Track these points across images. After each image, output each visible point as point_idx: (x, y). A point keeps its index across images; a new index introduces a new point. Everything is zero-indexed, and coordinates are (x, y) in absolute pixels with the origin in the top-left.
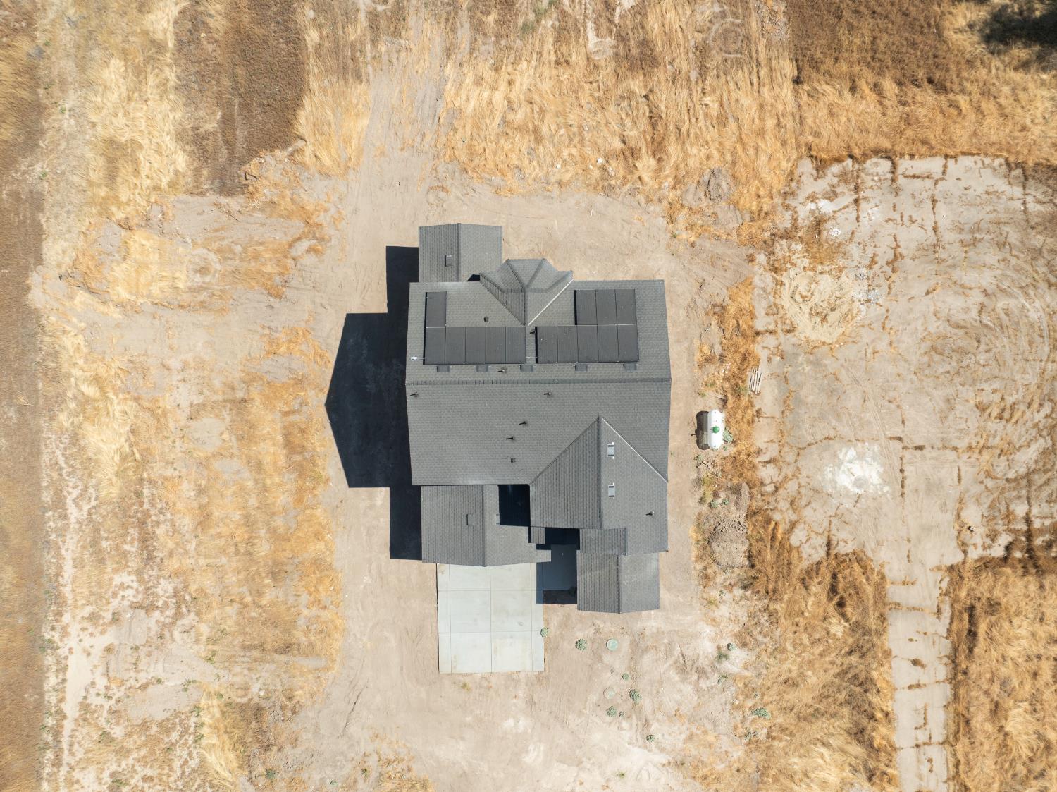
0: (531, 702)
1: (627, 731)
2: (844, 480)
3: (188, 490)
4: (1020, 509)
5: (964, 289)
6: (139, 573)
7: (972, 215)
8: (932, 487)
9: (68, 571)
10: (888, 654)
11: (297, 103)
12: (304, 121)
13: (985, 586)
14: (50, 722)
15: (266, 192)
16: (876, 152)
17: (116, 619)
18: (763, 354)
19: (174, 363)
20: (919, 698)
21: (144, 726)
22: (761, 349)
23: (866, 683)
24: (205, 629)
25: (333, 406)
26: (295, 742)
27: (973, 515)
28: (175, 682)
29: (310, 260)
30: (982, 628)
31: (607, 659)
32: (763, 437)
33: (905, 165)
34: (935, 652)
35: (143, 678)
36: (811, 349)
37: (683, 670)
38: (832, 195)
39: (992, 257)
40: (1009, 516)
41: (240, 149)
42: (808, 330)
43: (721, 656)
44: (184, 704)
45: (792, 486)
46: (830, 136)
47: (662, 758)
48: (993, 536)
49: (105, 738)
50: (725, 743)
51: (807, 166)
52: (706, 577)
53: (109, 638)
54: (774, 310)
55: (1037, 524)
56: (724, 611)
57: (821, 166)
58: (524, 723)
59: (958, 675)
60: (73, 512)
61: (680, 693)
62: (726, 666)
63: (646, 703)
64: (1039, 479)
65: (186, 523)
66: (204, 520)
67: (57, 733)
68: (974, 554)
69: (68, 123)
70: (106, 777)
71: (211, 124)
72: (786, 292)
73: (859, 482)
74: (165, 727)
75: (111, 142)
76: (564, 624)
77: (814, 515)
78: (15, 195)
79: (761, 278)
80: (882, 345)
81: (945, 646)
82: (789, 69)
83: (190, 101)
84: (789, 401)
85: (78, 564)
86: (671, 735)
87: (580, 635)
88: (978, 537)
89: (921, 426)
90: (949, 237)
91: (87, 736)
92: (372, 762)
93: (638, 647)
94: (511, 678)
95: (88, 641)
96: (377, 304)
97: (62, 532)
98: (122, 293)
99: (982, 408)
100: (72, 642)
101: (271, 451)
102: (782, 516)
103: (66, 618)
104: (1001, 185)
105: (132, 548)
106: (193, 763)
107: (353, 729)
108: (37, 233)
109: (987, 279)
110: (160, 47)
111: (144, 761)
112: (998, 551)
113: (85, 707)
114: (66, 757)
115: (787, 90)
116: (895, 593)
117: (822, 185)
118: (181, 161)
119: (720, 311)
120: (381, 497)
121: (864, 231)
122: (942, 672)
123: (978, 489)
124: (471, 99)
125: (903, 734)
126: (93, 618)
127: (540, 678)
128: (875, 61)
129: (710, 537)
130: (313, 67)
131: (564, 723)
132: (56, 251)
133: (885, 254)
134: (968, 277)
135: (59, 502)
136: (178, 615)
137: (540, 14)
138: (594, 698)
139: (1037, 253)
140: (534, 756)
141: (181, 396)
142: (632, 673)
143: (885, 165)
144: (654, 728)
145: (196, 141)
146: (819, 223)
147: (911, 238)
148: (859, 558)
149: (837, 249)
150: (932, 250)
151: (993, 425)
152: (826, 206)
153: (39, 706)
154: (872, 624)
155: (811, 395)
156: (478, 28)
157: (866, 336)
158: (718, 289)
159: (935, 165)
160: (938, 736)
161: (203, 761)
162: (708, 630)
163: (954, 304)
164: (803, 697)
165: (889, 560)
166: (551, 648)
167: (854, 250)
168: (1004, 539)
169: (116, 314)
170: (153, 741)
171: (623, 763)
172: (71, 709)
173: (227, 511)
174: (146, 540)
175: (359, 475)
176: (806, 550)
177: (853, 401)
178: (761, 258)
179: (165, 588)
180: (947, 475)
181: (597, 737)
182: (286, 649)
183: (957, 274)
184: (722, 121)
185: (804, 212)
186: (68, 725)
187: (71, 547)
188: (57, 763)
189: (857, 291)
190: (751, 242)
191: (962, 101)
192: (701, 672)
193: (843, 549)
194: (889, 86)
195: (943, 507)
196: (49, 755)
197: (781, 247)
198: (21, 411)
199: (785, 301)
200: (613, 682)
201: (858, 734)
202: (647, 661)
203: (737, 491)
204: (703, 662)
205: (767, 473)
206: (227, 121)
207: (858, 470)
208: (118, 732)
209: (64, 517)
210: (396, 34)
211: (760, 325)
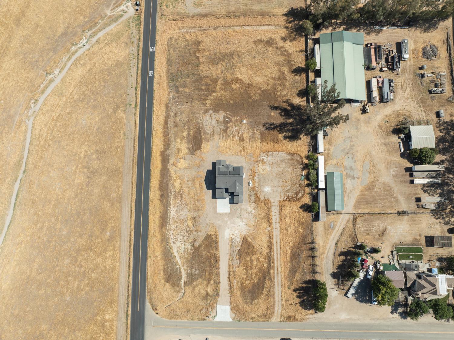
0: (228, 216)
1: (240, 220)
2: (266, 190)
3: (187, 190)
4: (288, 194)
5: (281, 167)
6: (180, 201)
7: (282, 159)
8: (277, 191)
9: (172, 200)
10: (272, 211)
11: (201, 145)
12: (202, 147)
13: (284, 203)
14: (168, 219)
15: (197, 155)
16: (270, 151)
17: (177, 206)
18: (256, 175)
19: (186, 175)
20: (275, 217)
21: (180, 220)
22: (256, 174)
23: (269, 215)
24: (188, 208)
25: (205, 180)
26: (199, 221)
27: (282, 194)
28: (184, 214)
29: (202, 163)
30: (283, 208)
31: (238, 211)
32: (256, 185)
33: (274, 153)
34: (277, 211)
35: (180, 214)
36: (262, 174)
37: (247, 213)
38: (265, 156)
39: (284, 164)
40: (286, 195)
41: (194, 149)
42: (262, 172)
43: (251, 211)
44: (185, 217)
45: (260, 191)
46: (265, 149)
47: (244, 224)
48: (284, 197)
49: (175, 221)
50: (252, 222)
51: (262, 153)
52: (249, 201)
53: (176, 209)
54: (258, 170)
55: (290, 196)
56: (252, 206)
57: (263, 153)
58: (227, 219)
59: (280, 214)
60: (172, 193)
61: (247, 215)
62: (252, 212)
63: (242, 217)
64: (290, 190)
65: (187, 195)
66: (189, 194)
67: (169, 220)
68: (282, 199)
69: (173, 146)
70: (175, 226)
71: (191, 147)
72: (259, 167)
73: (268, 190)
74: (183, 220)
75: (178, 148)
76: (232, 207)
77: (263, 194)
78: (166, 154)
79: (256, 166)
80: (271, 174)
81: (279, 210)
82: (260, 141)
83: (188, 144)
84: (260, 181)
85: (173, 199)
86: (245, 221)
87: (234, 208)
88: (283, 197)
89: (275, 183)
90: (279, 161)
91: (173, 221)
92: (209, 224)
93: (241, 210)
94: (226, 213)
95: (174, 209)
96: (211, 168)
97: (171, 196)
98: (179, 167)
99: (283, 182)
100: (172, 209)
101: (197, 186)
102: (259, 194)
103: (171, 206)
104: (285, 155)
105: (180, 198)
106: (186, 224)
107: (207, 220)
108: (169, 159)
109: (283, 166)
110: (184, 137)
111: (180, 224)
112: (285, 199)
113: (173, 217)
114: (170, 224)
115: (260, 144)
116: (272, 204)
117: (264, 155)
118: (187, 151)
119: (251, 170)
120: (211, 191)
121: (269, 160)
122: (278, 213)
123: (282, 191)
124: (222, 144)
125: (274, 221)
126: (175, 206)
127: (229, 213)
128: (270, 140)
129: (250, 197)
130: (203, 140)
131: (232, 219)
132: (171, 161)
133: (271, 163)
134: (281, 166)
135: (171, 192)
136: (185, 206)
137: (230, 134)
138: (236, 216)
139: (289, 163)
140: (229, 223)
141: (186, 179)
142: (240, 213)
143: (271, 153)
144: (243, 220)
145: (189, 149)
146: (263, 159)
147: (274, 161)
148: (268, 199)
149: (265, 163)
150: (277, 163)
151: (284, 184)
152: (264, 158)
153: (167, 217)
154: (270, 207)
155: (262, 180)
156: (223, 136)
157: (269, 173)
158: (251, 167)
159: (277, 153)
160: (278, 222)
161: (188, 224)
162: (250, 208)
163: (280, 169)
164: (262, 216)
165: (272, 200)
166: (231, 210)
167: (267, 163)
168: (286, 197)
169: (178, 169)
170: (181, 222)
171: (239, 224)
172: (171, 217)
173: (192, 193)
174: (181, 197)
175: (208, 188)
176: (262, 198)
177: (267, 181)
178: (256, 164)
179: (184, 203)
180: (279, 189)
181: (236, 221)
182: (198, 210)
183: (280, 166)
184: (252, 147)
185: (261, 158)
186: (171, 220)
187: (172, 198)
188: (169, 224)
189: (268, 168)
190: (255, 162)
191: (280, 145)
192: (249, 213)
193: (266, 198)
194: (272, 143)
195: (278, 193)
196: (168, 223)
197: (259, 162)
198: (166, 181)
199: (259, 169)
200: (238, 214)
201: (268, 221)
202: (242, 211)
203: (253, 191)
204: (249, 212)
205: (257, 189)
206: (193, 146)
207: (268, 189)
208: (177, 220)
209: (171, 194)
210: (213, 136)
211: (256, 171)
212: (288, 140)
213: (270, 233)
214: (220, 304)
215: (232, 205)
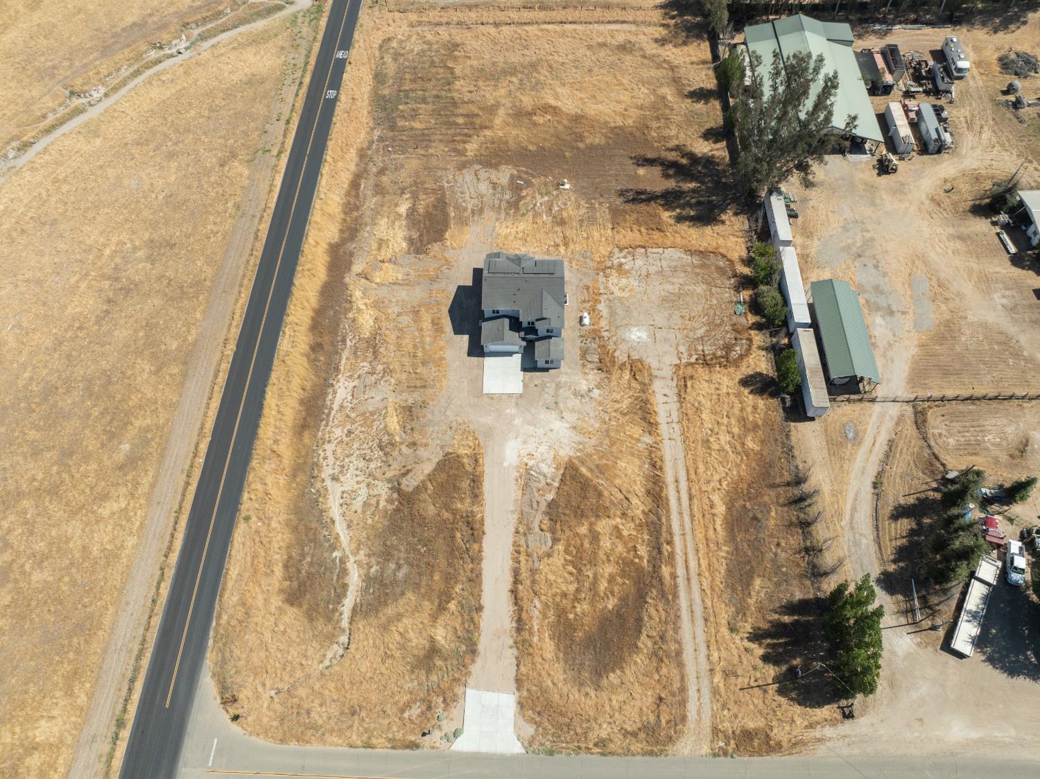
0: (517, 404)
1: (553, 415)
2: (633, 337)
3: (393, 336)
4: (700, 348)
5: (673, 284)
6: (370, 362)
7: (674, 264)
8: (665, 340)
9: (343, 361)
10: (654, 392)
11: (446, 230)
12: (447, 235)
13: (689, 371)
14: (326, 411)
15: (432, 254)
16: (639, 246)
17: (359, 377)
18: (603, 300)
19: (394, 300)
20: (667, 407)
21: (363, 414)
22: (602, 298)
23: (646, 402)
24: (393, 381)
25: (451, 311)
26: (424, 417)
27: (682, 349)
28: (378, 398)
29: (446, 271)
30: (689, 384)
31: (546, 390)
32: (603, 323)
33: (650, 250)
34: (671, 390)
35: (366, 397)
36: (620, 299)
37: (575, 394)
38: (625, 257)
39: (682, 275)
40: (696, 350)
41: (425, 242)
42: (618, 293)
43: (590, 391)
44: (381, 405)
45: (614, 338)
46: (623, 243)
47: (568, 425)
48: (691, 356)
49: (348, 416)
50: (592, 421)
51: (616, 250)
52: (584, 366)
53: (356, 383)
54: (606, 288)
55: (707, 352)
56: (590, 377)
57: (621, 250)
58: (514, 411)
59: (681, 399)
60: (349, 343)
61: (574, 402)
62: (591, 394)
63: (561, 405)
64: (706, 339)
65: (392, 347)
66: (399, 347)
67: (329, 415)
68: (684, 361)
69: (366, 235)
70: (345, 431)
71: (415, 236)
72: (610, 283)
73: (639, 338)
74: (372, 414)
75: (381, 240)
76: (531, 379)
77: (623, 347)
78: (345, 252)
79: (601, 279)
80: (645, 298)
81: (676, 391)
82: (610, 226)
83: (409, 229)
84: (612, 313)
85: (347, 359)
86: (572, 418)
87: (536, 382)
88: (685, 355)
89: (660, 320)
90: (666, 269)
91: (340, 417)
92: (454, 424)
93: (558, 386)
94: (510, 395)
95: (347, 384)
96: (469, 283)
97: (343, 350)
98: (378, 280)
99: (683, 317)
100: (340, 384)
101: (427, 324)
102: (611, 347)
103: (340, 376)
104: (684, 256)
105: (370, 355)
106: (381, 427)
107: (448, 413)
108: (350, 263)
109: (681, 281)
110: (401, 216)
111: (362, 425)
112: (693, 360)
113: (342, 407)
114: (331, 423)
115: (609, 231)
116: (655, 373)
117: (622, 255)
118: (404, 245)
119: (588, 288)
120: (466, 338)
121: (637, 266)
122: (676, 399)
123: (682, 341)
124: (503, 231)
125: (662, 418)
126: (351, 377)
127: (521, 396)
128: (638, 222)
129: (584, 353)
130: (452, 222)
131: (529, 411)
132: (357, 267)
133: (644, 273)
134: (675, 280)
135: (344, 341)
136: (382, 377)
137: (527, 211)
138: (541, 403)
139: (698, 274)
140: (517, 422)
141: (393, 310)
142: (556, 395)
143: (643, 250)
144: (564, 414)
145: (410, 241)
146: (621, 265)
147: (652, 269)
148: (640, 361)
149: (627, 272)
150: (661, 273)
151: (687, 322)
152: (623, 260)
153: (323, 406)
154: (647, 381)
155: (620, 311)
156: (507, 214)
157: (639, 296)
158: (586, 281)
159: (661, 250)
160: (676, 420)
161: (386, 427)
162: (584, 382)
163: (670, 288)
164: (624, 405)
165: (652, 361)
166: (525, 386)
167: (633, 272)
168: (695, 357)
169: (374, 286)
170: (366, 419)
171: (552, 426)
172: (336, 407)
173: (407, 342)
174: (375, 353)
175: (458, 330)
176: (620, 358)
177: (635, 314)
178: (601, 274)
179: (380, 367)
180: (672, 336)
181: (542, 416)
182: (424, 387)
183: (670, 279)
184: (588, 238)
185: (616, 262)
186: (333, 412)
187: (345, 355)
188: (327, 425)
189: (636, 283)
190: (598, 269)
191: (669, 234)
192: (582, 396)
193: (634, 358)
194: (643, 230)
195: (671, 346)
196: (324, 422)
197: (608, 271)
198: (335, 312)
199: (610, 285)
200: (548, 398)
201: (644, 419)
202: (561, 391)
203: (594, 339)
204: (583, 392)
205: (606, 334)
206: (421, 236)
207: (638, 334)
208: (353, 415)
209: (345, 345)
210: (480, 215)
211: (602, 291)
212: (687, 223)
213: (651, 452)
214: (477, 687)
215: (529, 374)
